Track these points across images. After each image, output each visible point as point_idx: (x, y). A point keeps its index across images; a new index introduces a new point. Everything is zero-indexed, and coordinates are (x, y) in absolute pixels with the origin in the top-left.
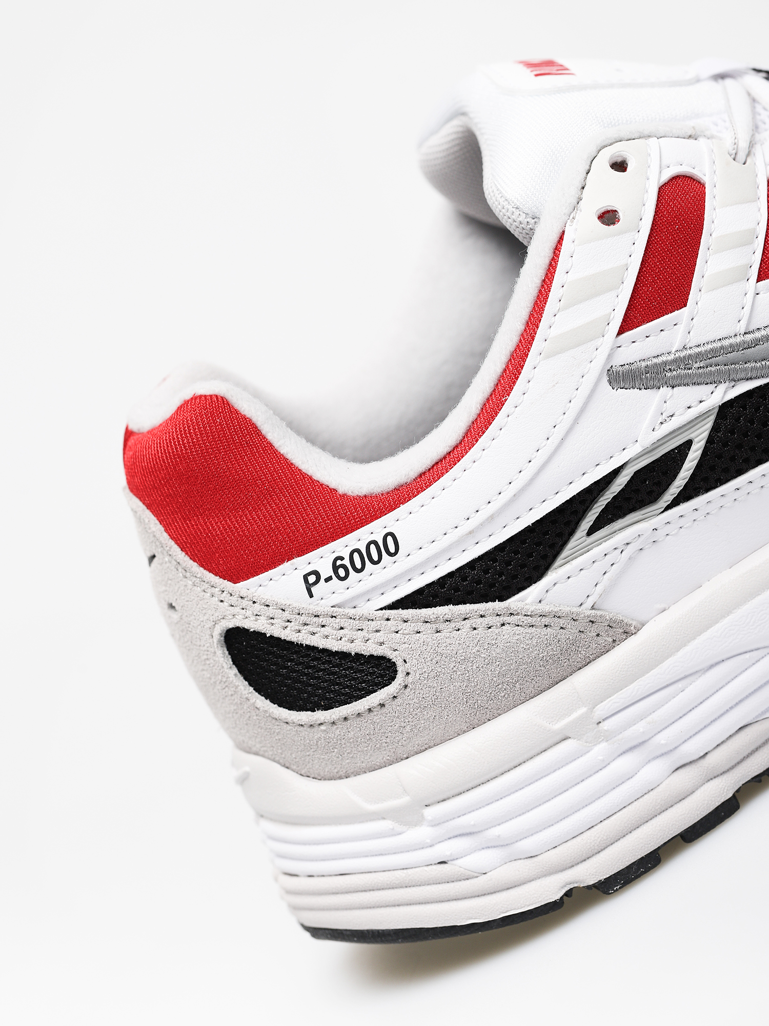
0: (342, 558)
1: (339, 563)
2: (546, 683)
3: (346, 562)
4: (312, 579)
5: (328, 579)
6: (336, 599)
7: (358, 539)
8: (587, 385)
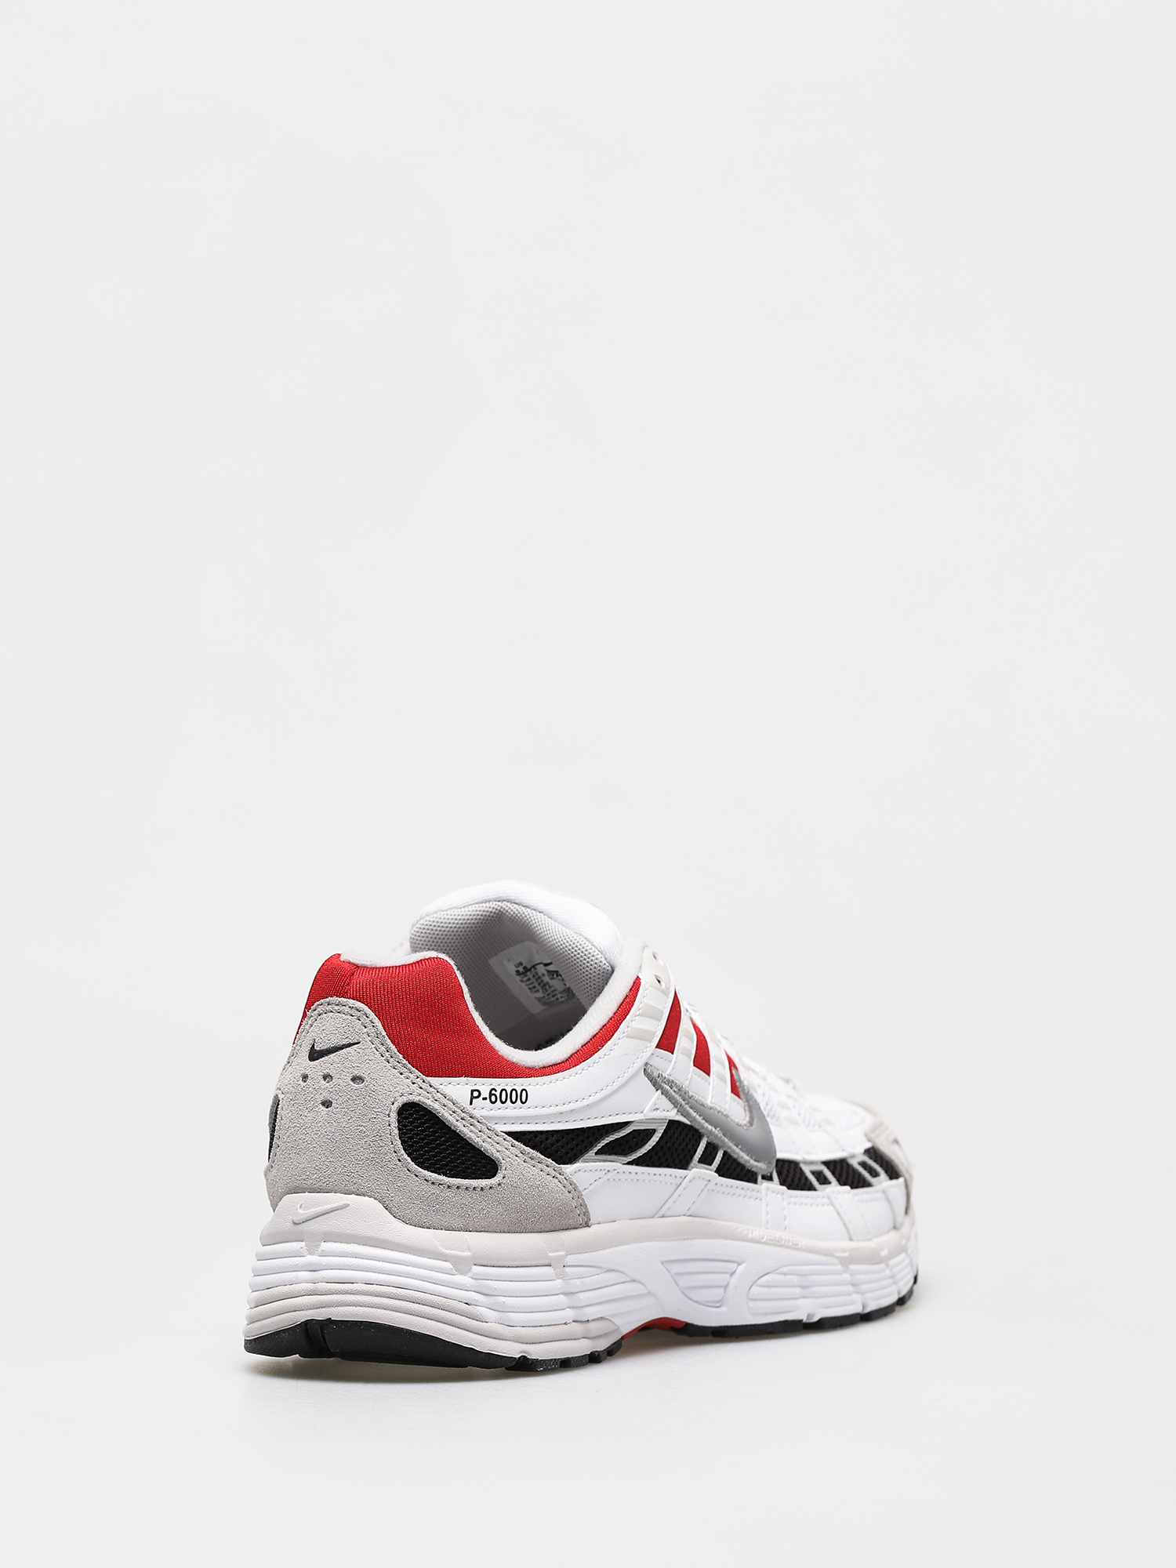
0: (496, 1091)
1: (493, 1092)
2: (549, 1227)
3: (498, 1094)
4: (476, 1094)
5: (485, 1099)
6: (485, 1113)
7: (508, 1084)
8: (631, 1071)
